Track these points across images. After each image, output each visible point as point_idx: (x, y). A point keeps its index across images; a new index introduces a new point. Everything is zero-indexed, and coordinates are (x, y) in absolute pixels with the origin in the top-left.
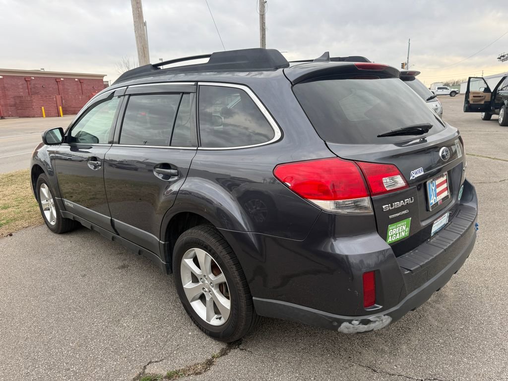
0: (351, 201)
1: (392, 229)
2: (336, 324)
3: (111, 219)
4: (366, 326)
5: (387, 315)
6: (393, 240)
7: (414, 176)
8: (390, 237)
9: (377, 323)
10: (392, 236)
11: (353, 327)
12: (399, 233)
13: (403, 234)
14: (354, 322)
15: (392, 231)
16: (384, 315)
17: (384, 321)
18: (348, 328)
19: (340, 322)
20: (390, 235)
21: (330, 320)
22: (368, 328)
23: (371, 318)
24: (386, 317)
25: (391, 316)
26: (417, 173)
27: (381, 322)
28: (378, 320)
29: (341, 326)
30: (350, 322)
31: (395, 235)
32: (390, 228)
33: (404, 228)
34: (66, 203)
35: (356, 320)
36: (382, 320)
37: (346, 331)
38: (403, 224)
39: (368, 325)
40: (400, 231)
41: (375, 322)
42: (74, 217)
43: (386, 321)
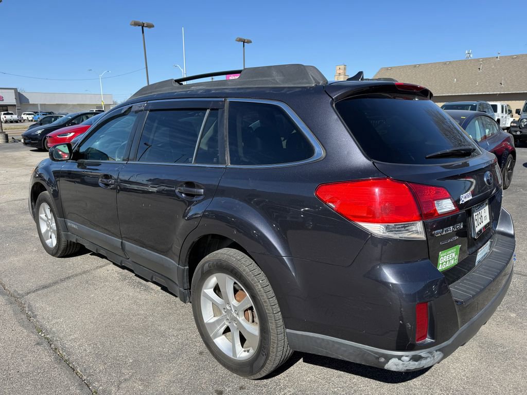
0: (402, 225)
1: (443, 257)
2: (382, 360)
3: (122, 242)
4: (417, 363)
5: (439, 350)
6: (443, 268)
7: (463, 201)
8: (441, 265)
9: (429, 360)
10: (442, 264)
11: (403, 364)
12: (449, 261)
13: (452, 262)
14: (403, 358)
15: (442, 258)
16: (436, 351)
17: (435, 357)
18: (396, 365)
19: (388, 358)
20: (440, 262)
21: (377, 356)
22: (418, 365)
23: (423, 353)
24: (438, 353)
25: (442, 352)
26: (466, 198)
27: (432, 359)
28: (430, 356)
29: (389, 363)
30: (399, 358)
31: (445, 263)
32: (441, 255)
33: (454, 255)
34: (69, 224)
35: (406, 356)
36: (434, 356)
37: (394, 368)
38: (453, 251)
39: (419, 362)
40: (450, 259)
41: (426, 358)
42: (77, 240)
43: (438, 358)
